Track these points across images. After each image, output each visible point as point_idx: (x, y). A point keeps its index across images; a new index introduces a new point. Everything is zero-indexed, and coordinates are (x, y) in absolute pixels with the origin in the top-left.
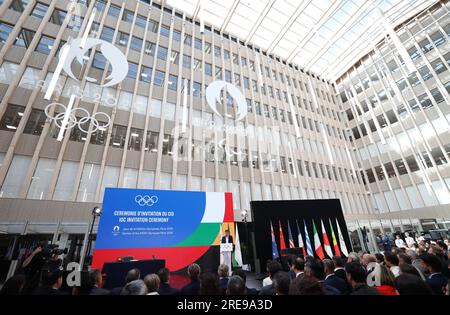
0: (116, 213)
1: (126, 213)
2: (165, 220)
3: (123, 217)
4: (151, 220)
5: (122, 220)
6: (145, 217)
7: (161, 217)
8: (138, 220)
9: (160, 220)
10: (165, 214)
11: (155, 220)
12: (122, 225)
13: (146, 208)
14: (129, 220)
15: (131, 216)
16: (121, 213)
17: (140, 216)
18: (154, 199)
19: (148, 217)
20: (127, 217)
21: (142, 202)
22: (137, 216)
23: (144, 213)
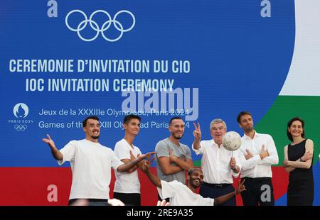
0: (15, 66)
1: (43, 65)
3: (37, 75)
5: (33, 85)
6: (101, 75)
8: (80, 85)
13: (101, 50)
14: (55, 85)
15: (57, 75)
16: (28, 65)
17: (87, 74)
18: (125, 20)
20: (46, 76)
21: (88, 32)
23: (96, 66)
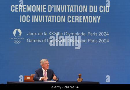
2: (95, 19)
4: (72, 19)
7: (88, 14)
9: (86, 19)
10: (93, 9)
11: (78, 19)
12: (25, 27)
19: (66, 14)
22: (47, 13)
